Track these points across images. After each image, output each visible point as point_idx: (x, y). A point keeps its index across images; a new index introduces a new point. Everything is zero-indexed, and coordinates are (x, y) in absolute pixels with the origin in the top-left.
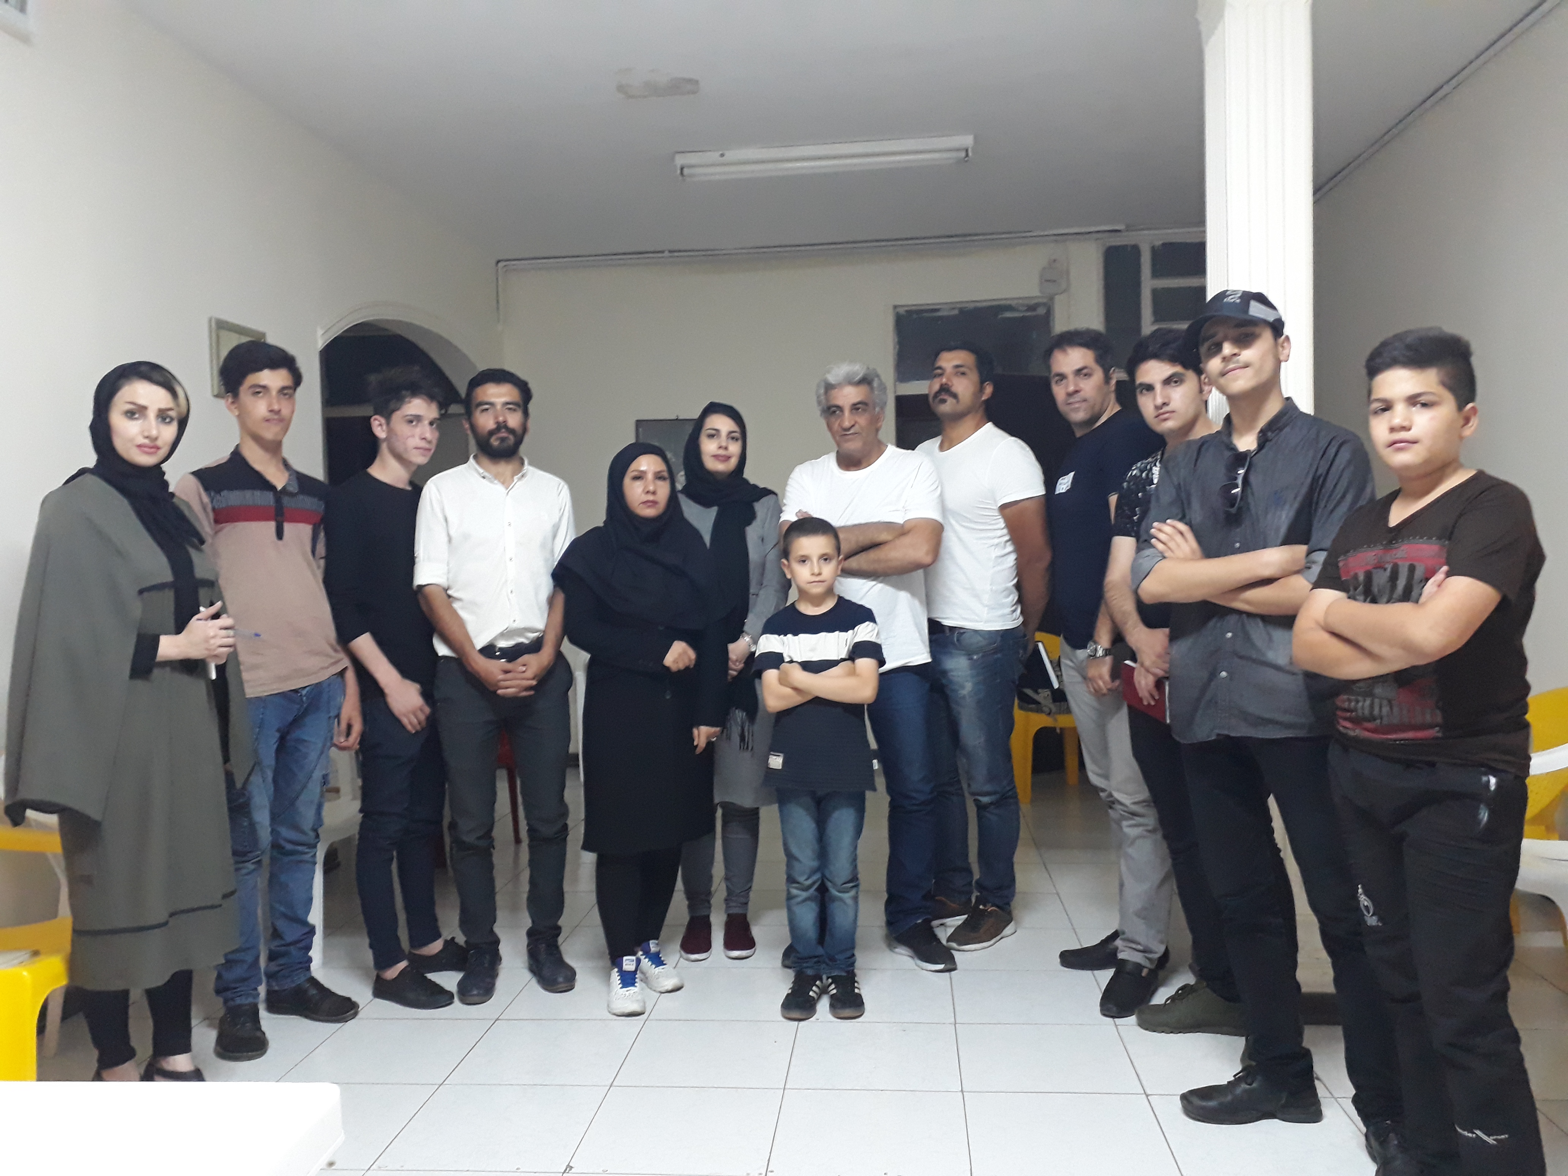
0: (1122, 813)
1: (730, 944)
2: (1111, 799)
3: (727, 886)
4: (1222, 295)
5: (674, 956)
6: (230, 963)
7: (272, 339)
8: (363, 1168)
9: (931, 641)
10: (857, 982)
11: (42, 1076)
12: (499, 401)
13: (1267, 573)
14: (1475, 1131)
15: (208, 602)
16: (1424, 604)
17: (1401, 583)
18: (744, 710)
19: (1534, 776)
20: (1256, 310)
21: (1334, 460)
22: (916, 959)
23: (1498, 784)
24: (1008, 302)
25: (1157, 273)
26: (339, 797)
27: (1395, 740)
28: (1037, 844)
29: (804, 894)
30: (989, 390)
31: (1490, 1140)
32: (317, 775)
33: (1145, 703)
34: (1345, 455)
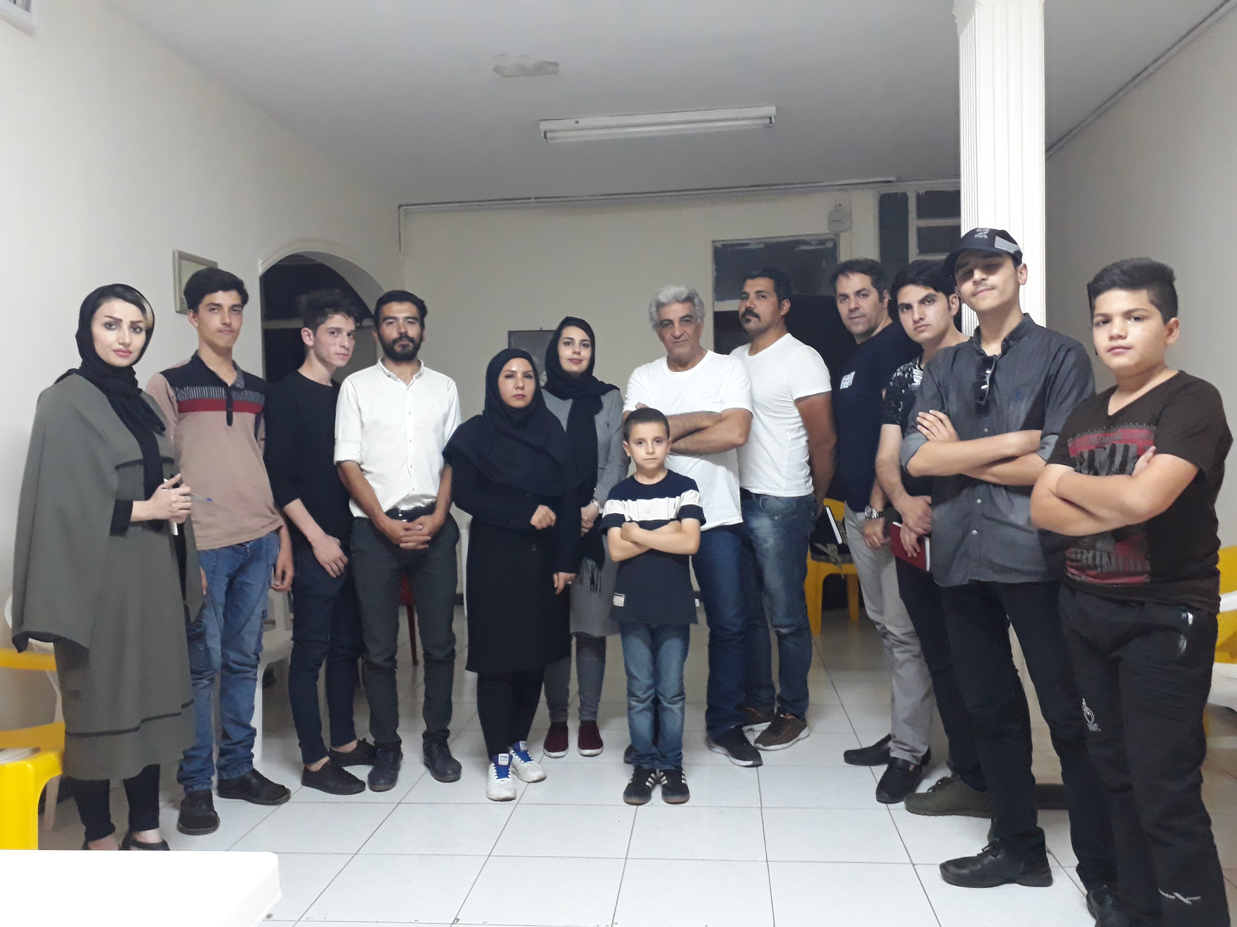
0: (894, 642)
1: (582, 745)
2: (885, 631)
3: (581, 699)
4: (973, 232)
5: (538, 753)
6: (188, 758)
7: (223, 266)
8: (295, 920)
9: (743, 505)
10: (684, 775)
11: (44, 845)
12: (401, 316)
13: (1009, 452)
14: (1175, 894)
15: (169, 476)
16: (1136, 476)
17: (1118, 459)
18: (593, 559)
19: (1225, 613)
20: (1000, 244)
21: (1063, 362)
22: (729, 756)
23: (1194, 621)
24: (802, 238)
25: (921, 215)
26: (274, 628)
27: (1113, 584)
28: (827, 667)
29: (641, 706)
30: (787, 306)
31: (1186, 901)
32: (258, 610)
33: (909, 555)
34: (1071, 360)
